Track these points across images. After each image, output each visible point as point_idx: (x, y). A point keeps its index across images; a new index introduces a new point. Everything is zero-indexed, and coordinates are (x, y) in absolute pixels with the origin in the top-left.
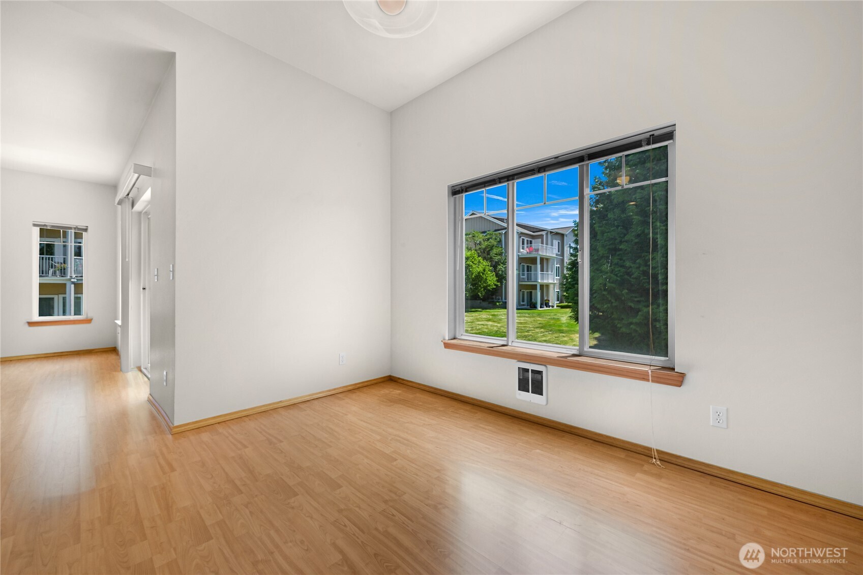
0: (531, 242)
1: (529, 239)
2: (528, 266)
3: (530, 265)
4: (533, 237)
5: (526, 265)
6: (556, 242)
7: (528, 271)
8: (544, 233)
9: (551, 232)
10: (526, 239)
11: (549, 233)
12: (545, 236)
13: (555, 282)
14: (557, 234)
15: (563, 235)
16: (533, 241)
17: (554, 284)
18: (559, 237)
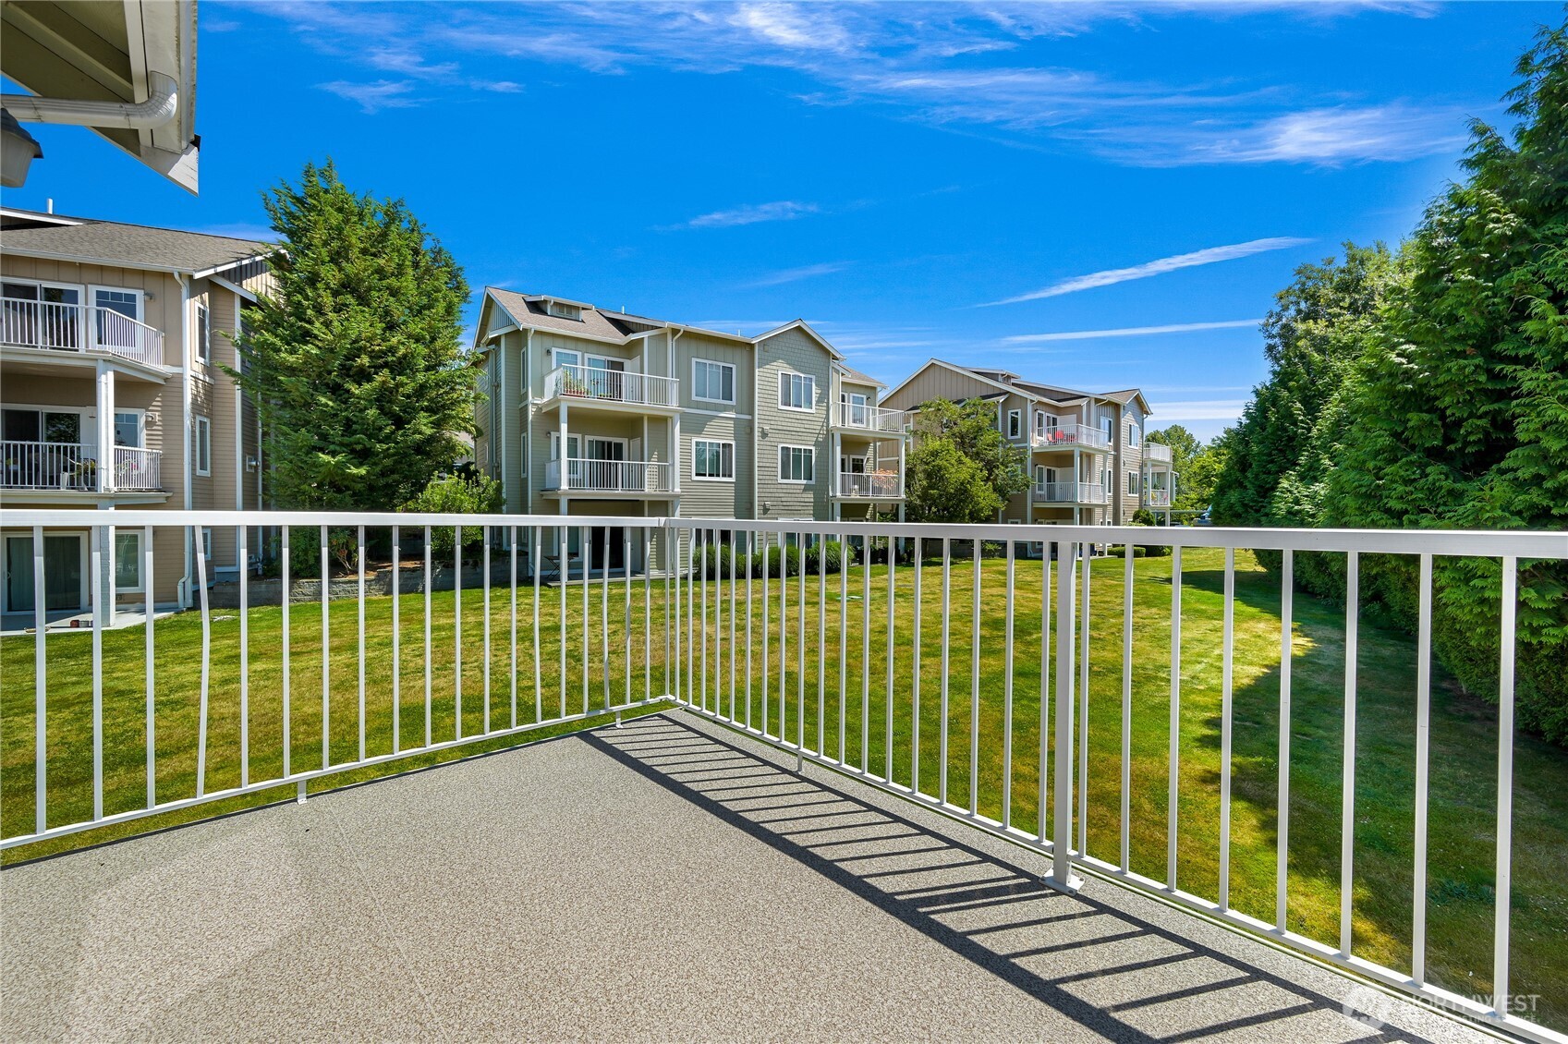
0: (1055, 422)
1: (1052, 416)
2: (1049, 471)
3: (1053, 469)
4: (1058, 410)
5: (1045, 468)
6: (1105, 421)
7: (1049, 480)
8: (1083, 402)
9: (1097, 401)
10: (1046, 415)
11: (1093, 402)
12: (1085, 409)
13: (1107, 503)
14: (1110, 403)
15: (1117, 406)
16: (1058, 418)
17: (1104, 507)
18: (1110, 410)
